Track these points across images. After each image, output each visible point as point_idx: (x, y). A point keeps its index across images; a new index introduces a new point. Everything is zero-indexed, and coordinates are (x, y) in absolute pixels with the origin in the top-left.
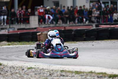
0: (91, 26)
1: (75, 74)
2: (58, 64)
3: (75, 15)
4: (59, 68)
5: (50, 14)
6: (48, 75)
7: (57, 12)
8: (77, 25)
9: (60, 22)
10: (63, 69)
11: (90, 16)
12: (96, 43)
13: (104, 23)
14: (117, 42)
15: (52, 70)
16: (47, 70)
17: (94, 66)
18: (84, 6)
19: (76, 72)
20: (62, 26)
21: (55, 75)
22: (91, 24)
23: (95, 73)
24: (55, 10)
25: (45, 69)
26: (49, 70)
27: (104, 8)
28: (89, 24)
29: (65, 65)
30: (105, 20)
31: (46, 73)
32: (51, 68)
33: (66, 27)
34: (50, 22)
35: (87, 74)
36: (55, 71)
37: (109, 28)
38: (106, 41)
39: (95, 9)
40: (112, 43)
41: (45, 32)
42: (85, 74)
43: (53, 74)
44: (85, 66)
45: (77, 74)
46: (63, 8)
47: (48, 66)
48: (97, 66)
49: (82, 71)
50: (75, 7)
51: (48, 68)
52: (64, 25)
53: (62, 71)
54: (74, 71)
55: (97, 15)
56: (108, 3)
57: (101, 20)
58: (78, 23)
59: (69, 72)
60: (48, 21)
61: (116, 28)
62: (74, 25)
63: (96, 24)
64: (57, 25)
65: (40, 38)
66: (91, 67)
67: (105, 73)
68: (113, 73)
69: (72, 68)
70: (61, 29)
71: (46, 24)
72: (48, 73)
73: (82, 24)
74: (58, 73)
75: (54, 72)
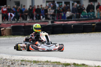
0: (47, 23)
1: (34, 63)
2: (19, 55)
3: (34, 13)
4: (19, 58)
5: (12, 12)
6: (10, 64)
7: (18, 11)
8: (35, 21)
9: (20, 19)
10: (23, 59)
11: (46, 14)
12: (52, 37)
13: (59, 20)
14: (69, 35)
15: (14, 60)
16: (9, 60)
17: (49, 56)
18: (41, 5)
19: (34, 61)
20: (23, 23)
21: (17, 64)
22: (47, 20)
23: (50, 62)
24: (16, 9)
25: (8, 59)
26: (11, 60)
27: (58, 7)
28: (46, 21)
29: (25, 56)
30: (59, 17)
31: (9, 62)
32: (13, 58)
33: (26, 24)
34: (12, 20)
35: (44, 63)
36: (16, 60)
37: (62, 24)
38: (60, 35)
39: (50, 8)
40: (65, 37)
41: (8, 27)
42: (42, 63)
43: (14, 64)
44: (42, 56)
45: (35, 63)
46: (23, 8)
47: (10, 57)
48: (52, 57)
49: (39, 60)
50: (33, 6)
51: (10, 58)
52: (24, 21)
53: (22, 61)
54: (32, 60)
55: (52, 13)
56: (62, 2)
57: (55, 17)
58: (36, 20)
59: (28, 61)
60: (10, 19)
61: (68, 24)
62: (33, 21)
63: (52, 20)
64: (18, 22)
65: (3, 33)
66: (47, 57)
67: (59, 62)
68: (66, 62)
69: (31, 58)
70: (21, 25)
71: (9, 21)
72: (11, 62)
73: (40, 21)
74: (19, 63)
75: (15, 62)
